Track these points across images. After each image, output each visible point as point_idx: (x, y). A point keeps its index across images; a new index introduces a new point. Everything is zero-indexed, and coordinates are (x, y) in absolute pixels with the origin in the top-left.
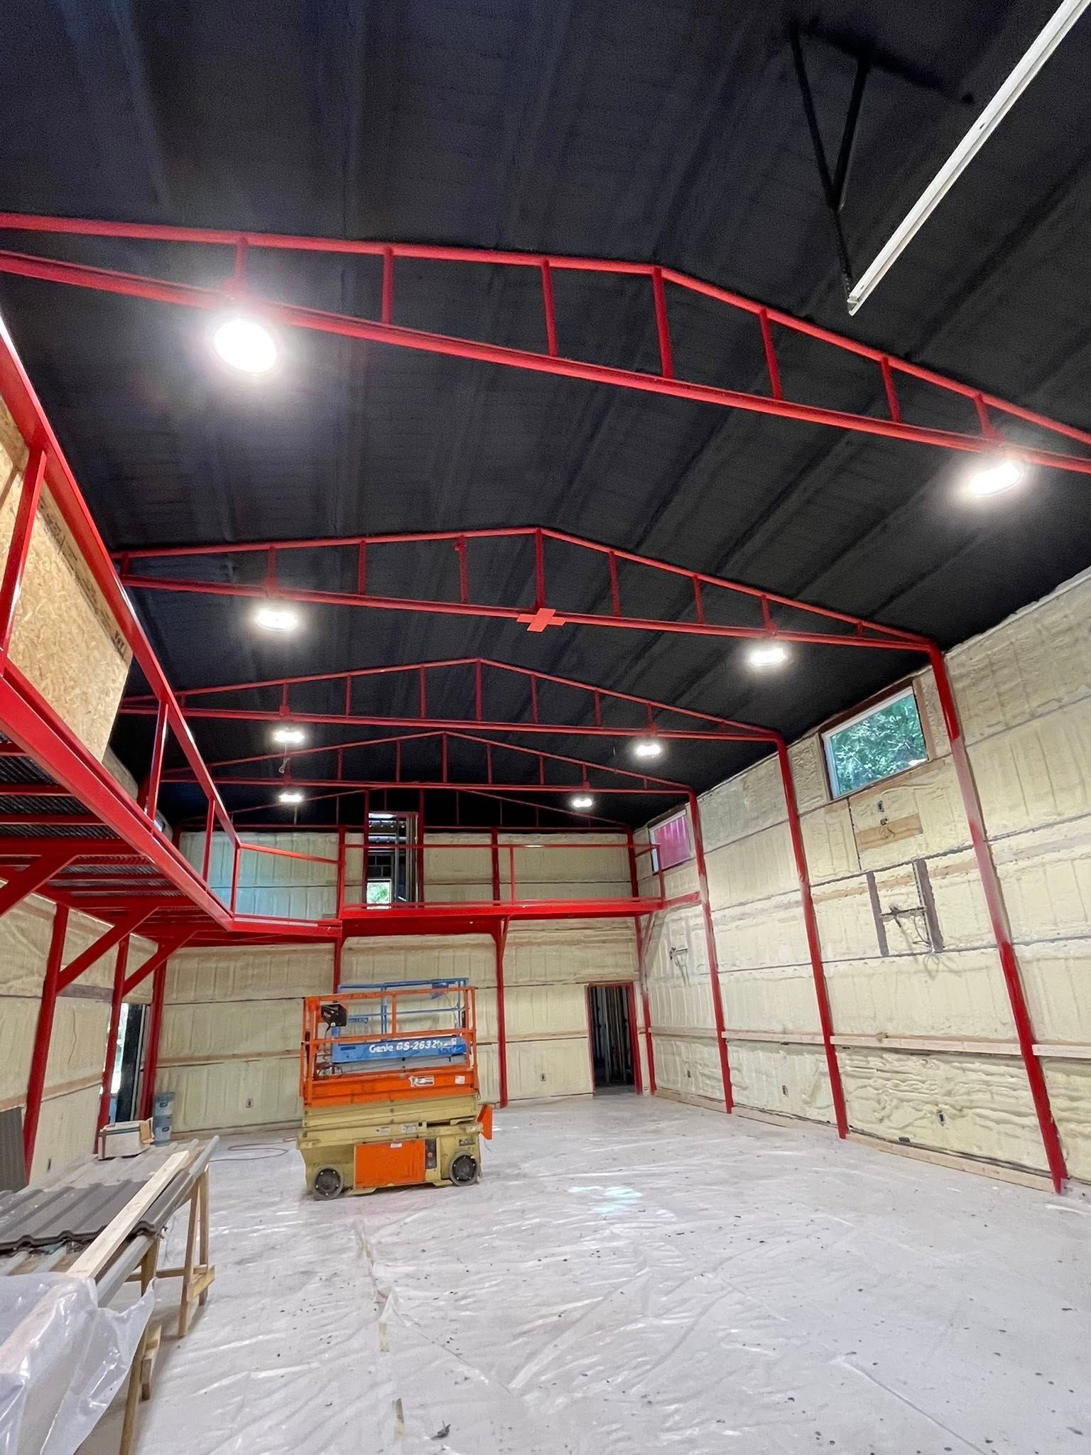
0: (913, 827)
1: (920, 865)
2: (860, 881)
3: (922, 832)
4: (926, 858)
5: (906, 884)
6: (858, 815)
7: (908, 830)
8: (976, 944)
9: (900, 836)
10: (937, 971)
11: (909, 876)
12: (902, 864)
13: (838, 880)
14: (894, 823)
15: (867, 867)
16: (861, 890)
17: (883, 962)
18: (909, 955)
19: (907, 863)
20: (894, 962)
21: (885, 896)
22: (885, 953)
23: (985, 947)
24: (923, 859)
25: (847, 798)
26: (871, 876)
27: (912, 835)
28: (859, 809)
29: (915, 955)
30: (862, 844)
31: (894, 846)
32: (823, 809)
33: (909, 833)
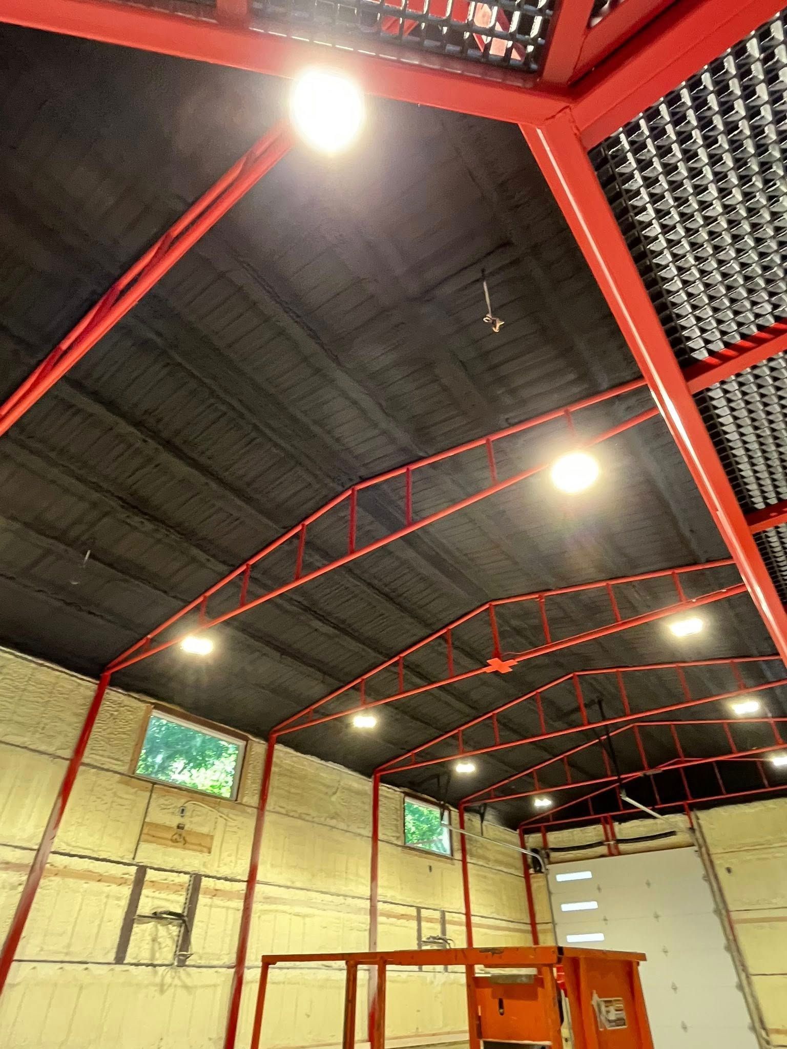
0: (204, 844)
1: (197, 879)
2: (125, 871)
3: (210, 852)
4: (204, 875)
5: (176, 892)
6: (159, 806)
7: (200, 845)
8: (215, 963)
9: (191, 847)
10: (170, 985)
11: (181, 885)
12: (180, 872)
13: (97, 859)
14: (190, 833)
15: (141, 859)
16: (123, 881)
17: (112, 970)
18: (147, 965)
19: (185, 873)
20: (127, 971)
21: (147, 897)
22: (120, 959)
23: (221, 967)
24: (201, 875)
25: (154, 783)
26: (142, 870)
27: (201, 851)
28: (162, 801)
29: (154, 966)
30: (148, 834)
31: (179, 851)
32: (119, 776)
33: (199, 848)
